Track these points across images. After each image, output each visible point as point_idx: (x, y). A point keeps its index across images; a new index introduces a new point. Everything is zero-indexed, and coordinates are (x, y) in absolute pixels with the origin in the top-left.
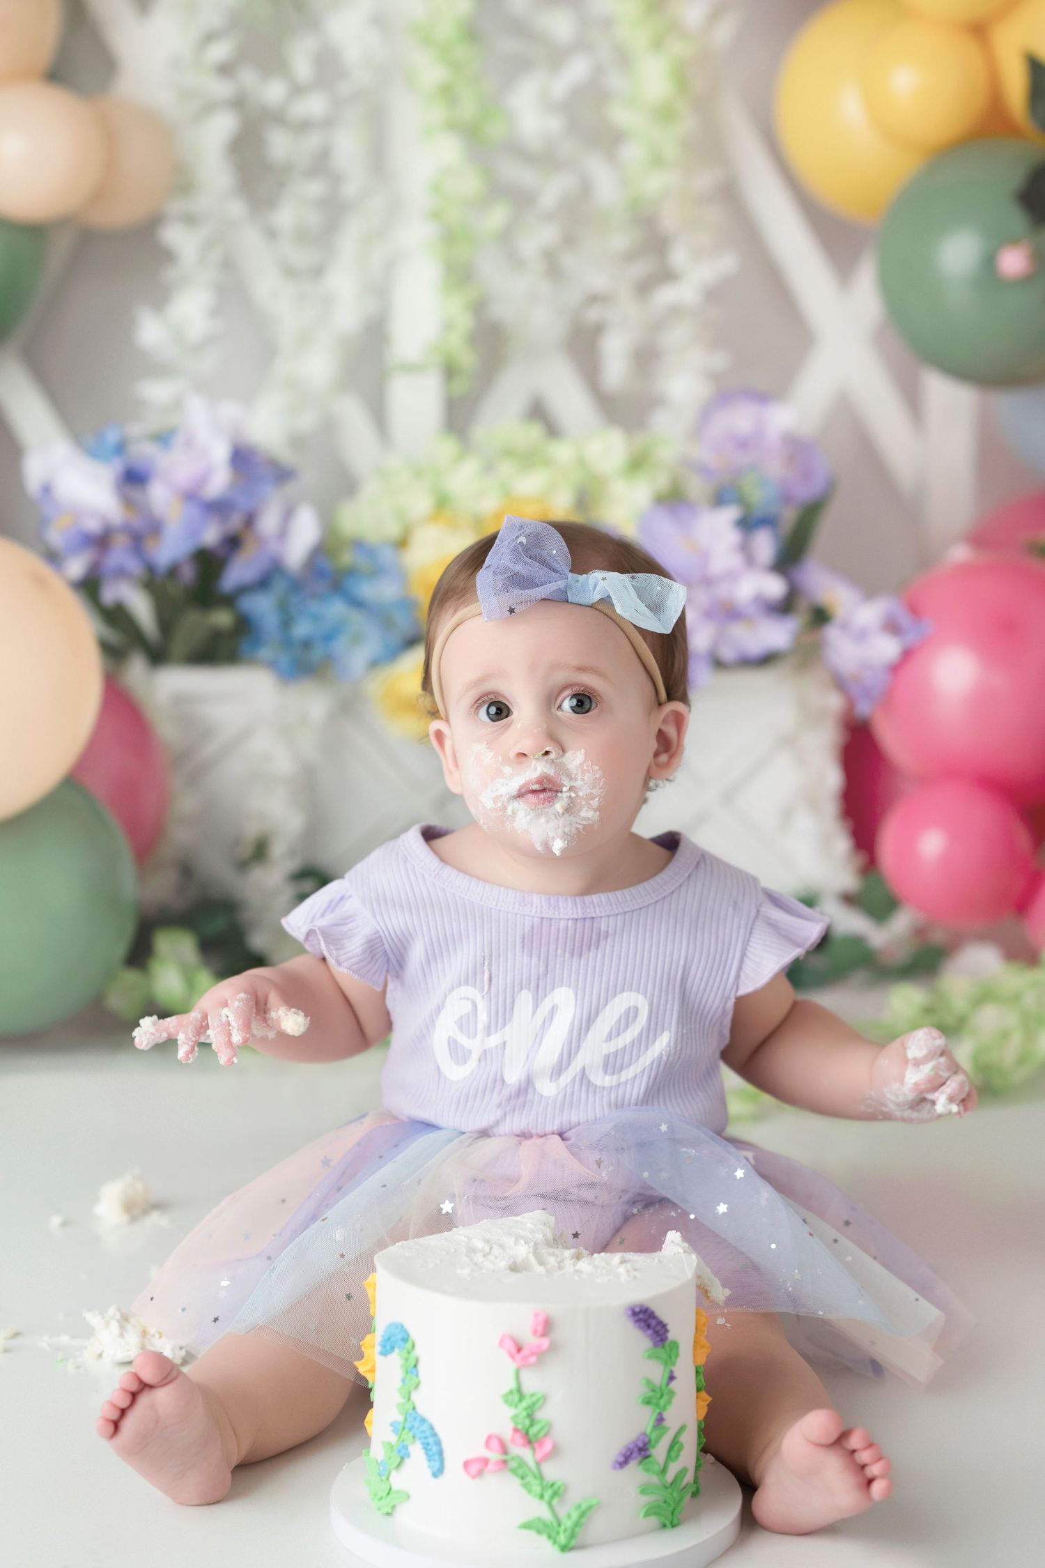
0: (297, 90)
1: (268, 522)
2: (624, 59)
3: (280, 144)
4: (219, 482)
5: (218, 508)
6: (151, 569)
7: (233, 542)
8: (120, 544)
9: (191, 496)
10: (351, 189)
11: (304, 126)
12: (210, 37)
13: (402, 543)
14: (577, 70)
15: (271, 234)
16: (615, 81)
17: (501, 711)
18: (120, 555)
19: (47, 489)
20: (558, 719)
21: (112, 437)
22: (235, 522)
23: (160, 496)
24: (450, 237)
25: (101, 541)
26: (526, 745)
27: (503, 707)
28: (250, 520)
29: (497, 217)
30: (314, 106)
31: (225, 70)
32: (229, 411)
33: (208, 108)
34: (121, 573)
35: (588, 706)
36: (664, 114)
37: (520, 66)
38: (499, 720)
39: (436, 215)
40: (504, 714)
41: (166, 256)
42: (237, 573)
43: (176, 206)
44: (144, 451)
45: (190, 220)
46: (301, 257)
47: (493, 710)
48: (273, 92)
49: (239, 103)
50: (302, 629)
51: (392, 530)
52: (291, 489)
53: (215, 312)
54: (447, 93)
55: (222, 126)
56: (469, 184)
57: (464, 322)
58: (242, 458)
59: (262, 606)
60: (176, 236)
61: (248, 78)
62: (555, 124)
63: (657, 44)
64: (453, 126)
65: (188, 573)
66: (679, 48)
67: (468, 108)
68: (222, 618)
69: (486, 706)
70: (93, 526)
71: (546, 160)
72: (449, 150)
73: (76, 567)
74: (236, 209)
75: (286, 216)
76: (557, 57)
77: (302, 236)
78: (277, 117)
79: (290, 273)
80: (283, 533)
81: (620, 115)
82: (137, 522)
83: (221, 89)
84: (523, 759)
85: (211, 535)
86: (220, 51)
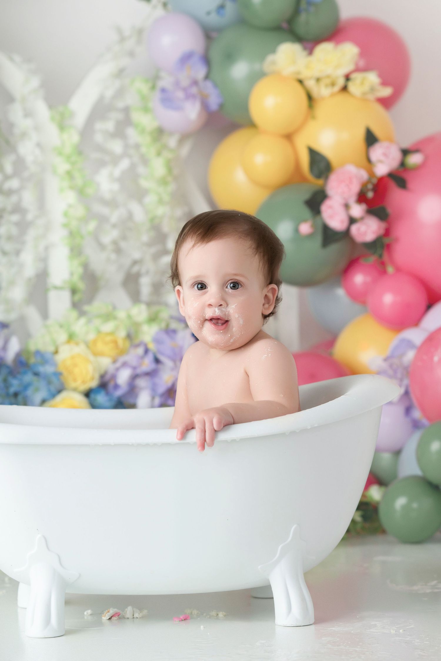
0: (6, 177)
2: (145, 161)
10: (30, 217)
13: (56, 352)
14: (125, 164)
16: (141, 170)
17: (202, 286)
20: (225, 291)
24: (71, 234)
26: (212, 301)
27: (203, 285)
29: (92, 226)
30: (14, 184)
35: (237, 287)
36: (163, 182)
37: (102, 164)
38: (202, 290)
39: (65, 225)
40: (204, 287)
46: (9, 247)
47: (200, 286)
50: (12, 390)
51: (51, 348)
52: (8, 331)
54: (69, 174)
56: (80, 211)
62: (116, 187)
63: (159, 154)
64: (72, 188)
66: (167, 155)
67: (79, 182)
69: (197, 285)
71: (112, 204)
72: (71, 197)
76: (116, 160)
79: (4, 253)
80: (5, 348)
81: (144, 183)
84: (211, 306)
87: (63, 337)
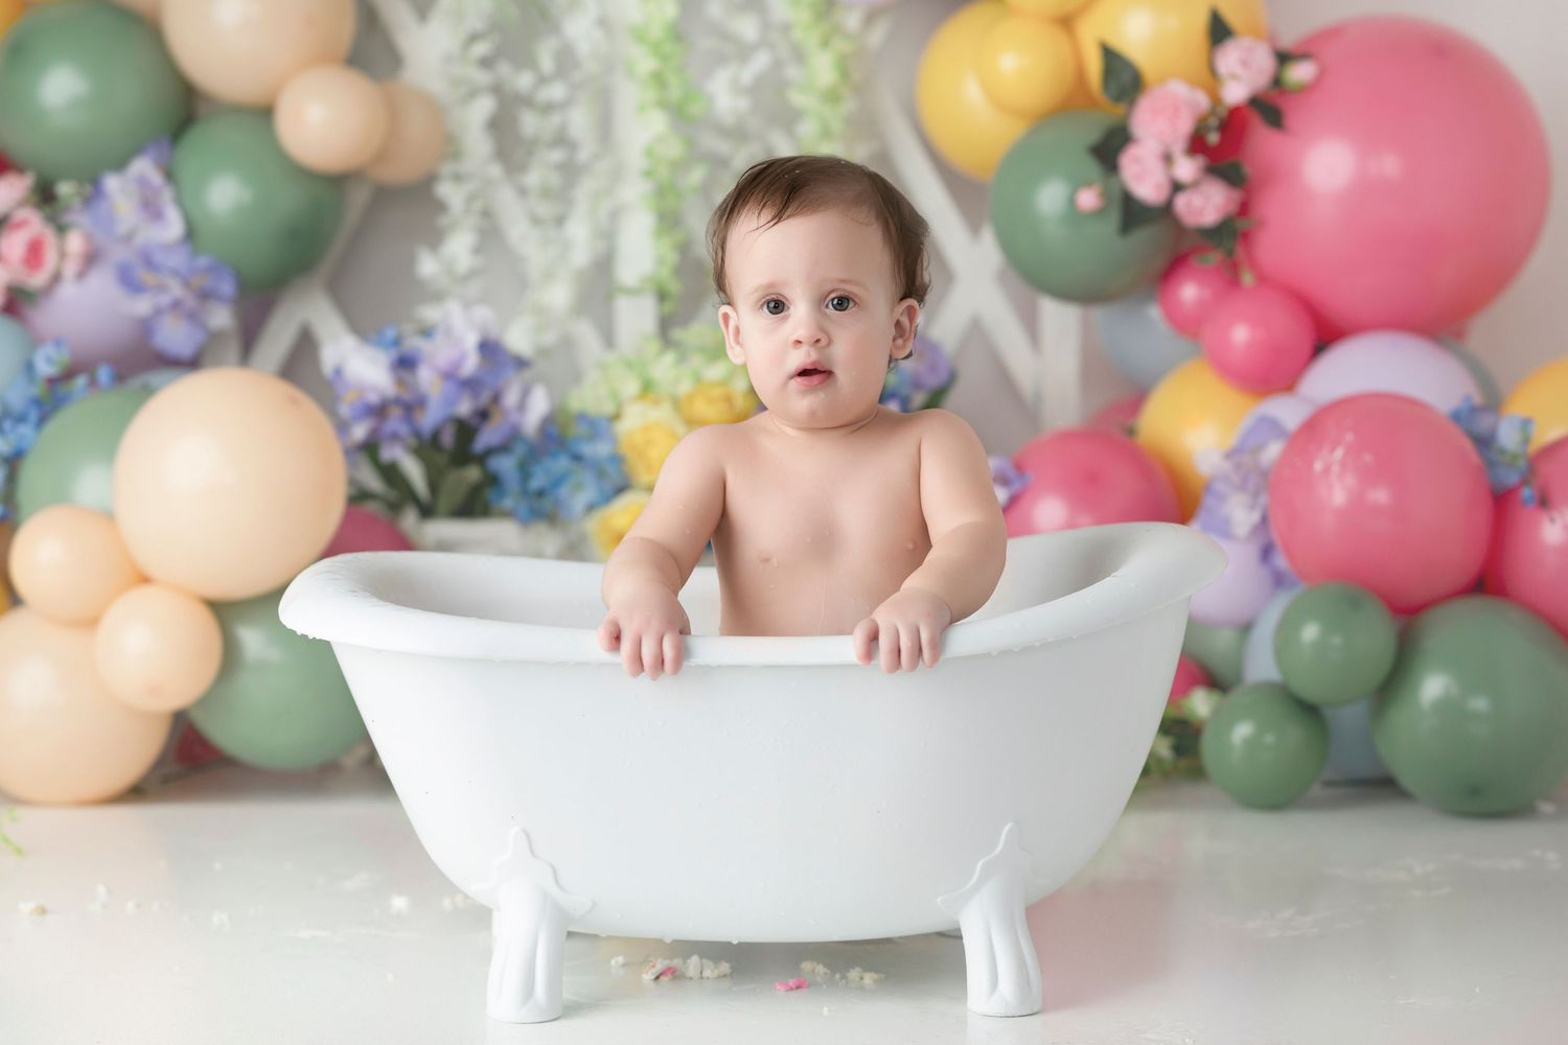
0: (542, 80)
1: (511, 398)
2: (799, 56)
3: (530, 123)
4: (471, 364)
5: (470, 385)
6: (417, 434)
7: (483, 415)
8: (396, 413)
9: (449, 375)
10: (583, 155)
11: (548, 108)
12: (473, 38)
13: (616, 417)
14: (761, 61)
15: (523, 192)
16: (792, 72)
17: (777, 305)
18: (395, 422)
19: (338, 372)
20: (825, 314)
21: (390, 333)
22: (485, 398)
23: (427, 378)
24: (661, 192)
25: (379, 411)
27: (780, 303)
28: (496, 398)
29: (696, 175)
30: (556, 92)
31: (486, 63)
32: (483, 313)
33: (473, 94)
34: (395, 437)
35: (847, 305)
36: (832, 97)
37: (720, 59)
38: (777, 313)
39: (648, 174)
40: (781, 308)
41: (441, 207)
42: (486, 438)
43: (447, 169)
44: (414, 343)
45: (458, 178)
46: (544, 209)
47: (772, 305)
48: (524, 81)
49: (497, 90)
50: (536, 482)
51: (608, 408)
52: (527, 374)
53: (477, 250)
54: (658, 79)
55: (484, 107)
56: (675, 149)
57: (672, 257)
58: (489, 349)
59: (505, 465)
60: (448, 191)
61: (504, 69)
62: (743, 104)
63: (825, 43)
64: (664, 105)
65: (448, 439)
66: (841, 45)
67: (675, 93)
68: (473, 474)
70: (373, 398)
71: (736, 134)
72: (658, 123)
73: (360, 432)
74: (495, 171)
75: (533, 178)
76: (744, 52)
77: (547, 193)
78: (527, 101)
79: (536, 221)
80: (522, 406)
81: (797, 98)
82: (407, 396)
83: (482, 77)
85: (464, 408)
86: (481, 49)
87: (631, 387)
